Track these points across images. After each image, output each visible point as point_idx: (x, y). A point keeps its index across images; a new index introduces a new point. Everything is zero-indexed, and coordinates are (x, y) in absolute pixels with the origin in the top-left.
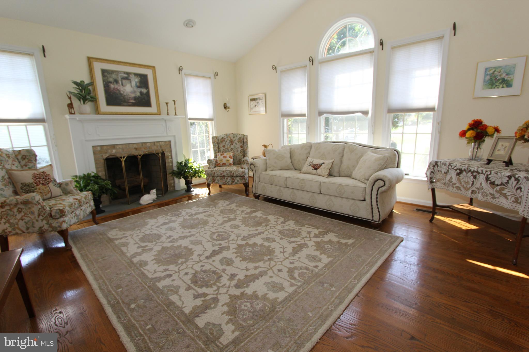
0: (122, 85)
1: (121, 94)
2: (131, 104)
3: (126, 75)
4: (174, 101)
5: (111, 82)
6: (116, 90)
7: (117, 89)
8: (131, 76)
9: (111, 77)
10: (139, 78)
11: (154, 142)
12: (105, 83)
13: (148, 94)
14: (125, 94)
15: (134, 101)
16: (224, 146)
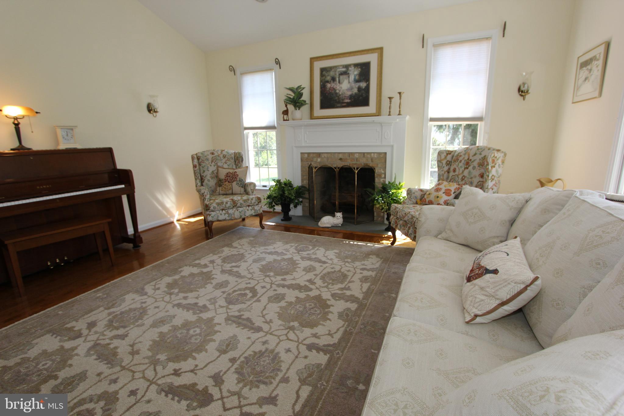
0: (339, 82)
1: (336, 94)
2: (345, 104)
3: (344, 69)
4: (400, 93)
5: (328, 82)
6: (332, 90)
7: (333, 88)
8: (350, 69)
9: (328, 75)
10: (360, 69)
11: (364, 153)
12: (322, 83)
13: (367, 89)
14: (341, 93)
15: (349, 101)
16: (454, 171)
